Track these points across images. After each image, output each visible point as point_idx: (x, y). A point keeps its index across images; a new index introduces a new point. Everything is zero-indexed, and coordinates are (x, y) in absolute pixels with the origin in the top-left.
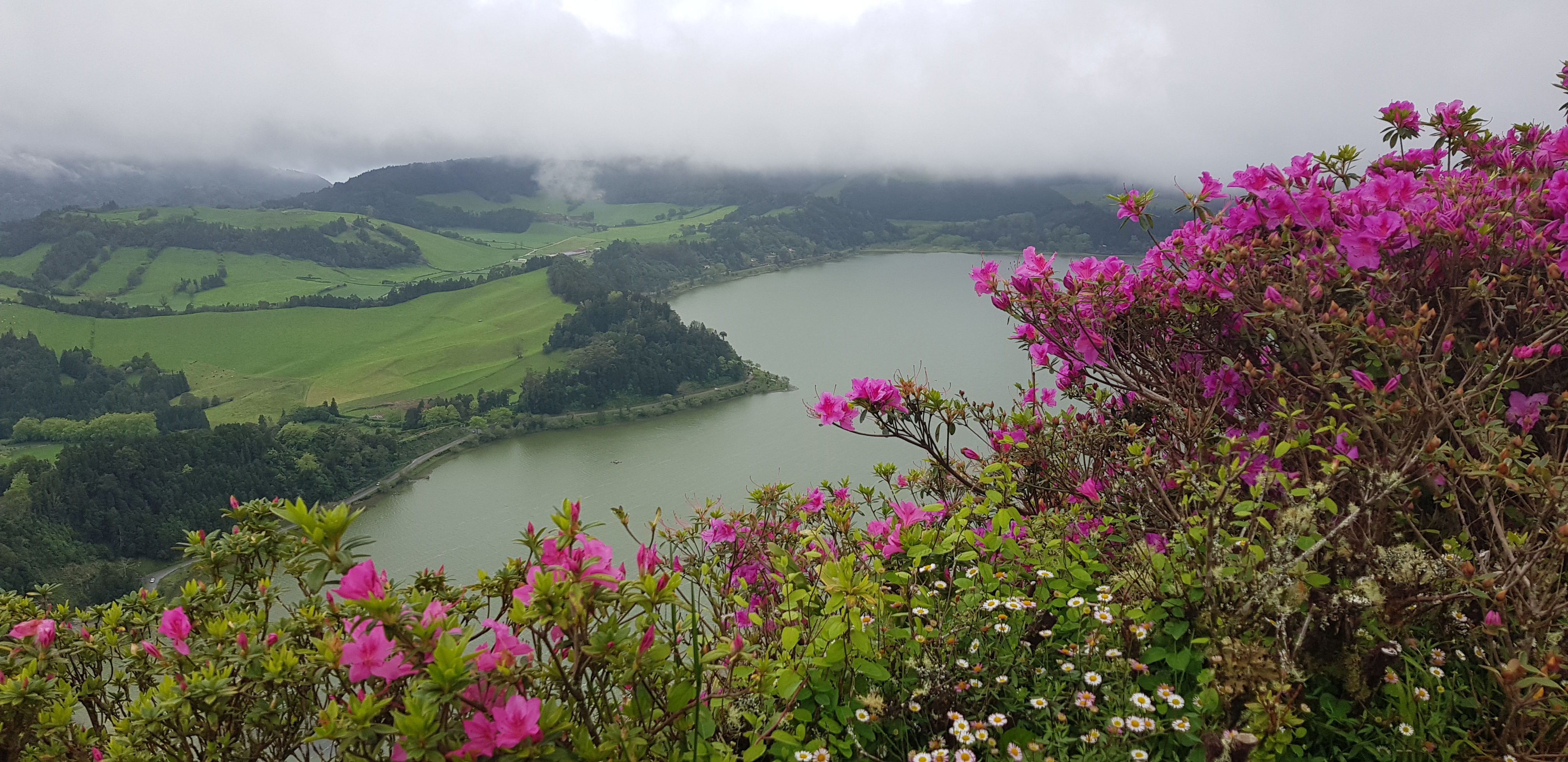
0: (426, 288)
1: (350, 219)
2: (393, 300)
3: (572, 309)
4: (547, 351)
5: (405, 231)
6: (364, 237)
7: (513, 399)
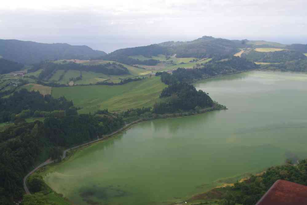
0: (130, 80)
1: (111, 62)
2: (122, 83)
3: (167, 86)
4: (161, 97)
5: (125, 66)
6: (115, 67)
7: (151, 110)
